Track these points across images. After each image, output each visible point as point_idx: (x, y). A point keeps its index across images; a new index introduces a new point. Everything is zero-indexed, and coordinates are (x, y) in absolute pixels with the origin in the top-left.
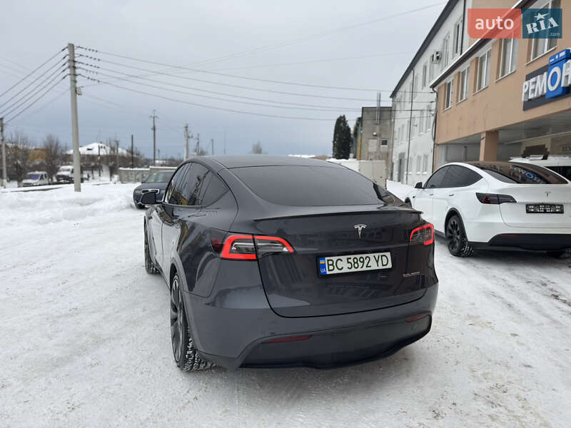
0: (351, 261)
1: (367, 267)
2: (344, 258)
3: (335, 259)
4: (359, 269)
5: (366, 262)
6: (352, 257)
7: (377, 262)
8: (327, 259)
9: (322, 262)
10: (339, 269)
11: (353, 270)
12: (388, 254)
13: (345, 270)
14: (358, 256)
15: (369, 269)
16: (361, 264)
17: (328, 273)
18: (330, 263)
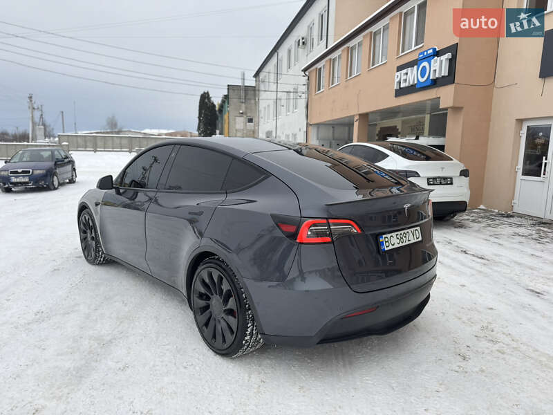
0: (398, 237)
1: (409, 241)
2: (394, 234)
3: (389, 236)
4: (404, 244)
5: (407, 236)
6: (399, 233)
7: (413, 236)
8: (384, 236)
9: (381, 240)
10: (392, 245)
11: (401, 245)
12: (419, 229)
13: (396, 246)
14: (402, 232)
15: (410, 242)
16: (404, 239)
17: (386, 249)
18: (387, 239)
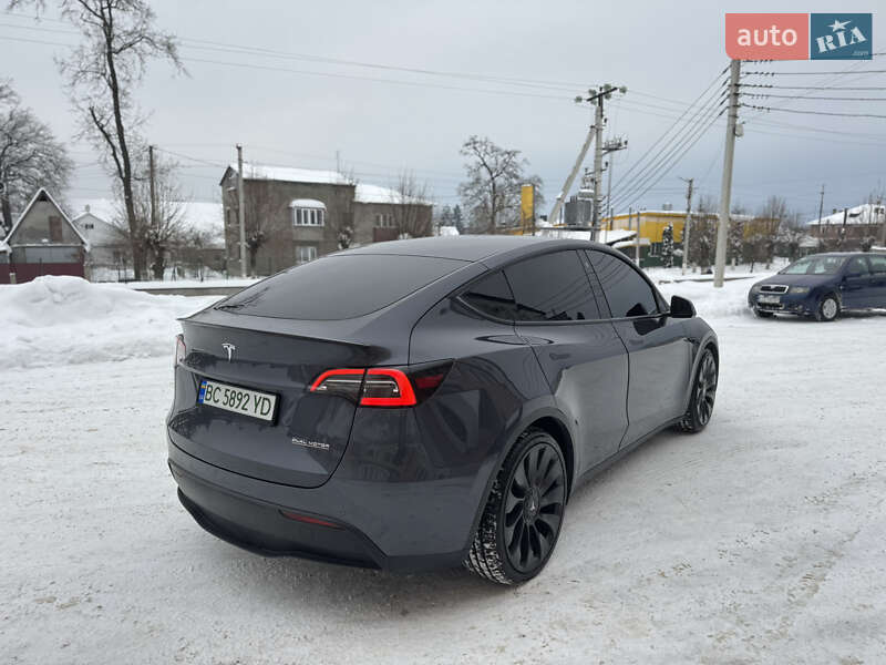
0: (229, 394)
1: (243, 408)
2: (223, 387)
4: (233, 409)
5: (244, 401)
6: (232, 389)
7: (256, 405)
9: (203, 387)
10: (216, 402)
11: (227, 407)
12: (273, 399)
13: (220, 405)
14: (238, 390)
16: (237, 402)
17: (205, 402)
